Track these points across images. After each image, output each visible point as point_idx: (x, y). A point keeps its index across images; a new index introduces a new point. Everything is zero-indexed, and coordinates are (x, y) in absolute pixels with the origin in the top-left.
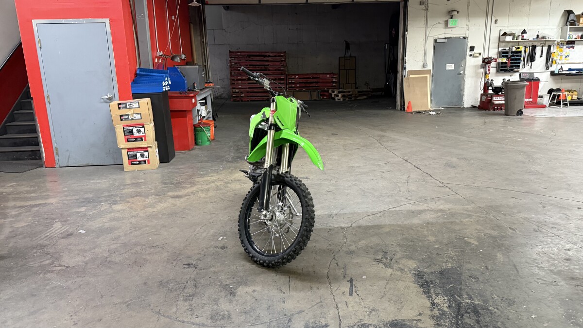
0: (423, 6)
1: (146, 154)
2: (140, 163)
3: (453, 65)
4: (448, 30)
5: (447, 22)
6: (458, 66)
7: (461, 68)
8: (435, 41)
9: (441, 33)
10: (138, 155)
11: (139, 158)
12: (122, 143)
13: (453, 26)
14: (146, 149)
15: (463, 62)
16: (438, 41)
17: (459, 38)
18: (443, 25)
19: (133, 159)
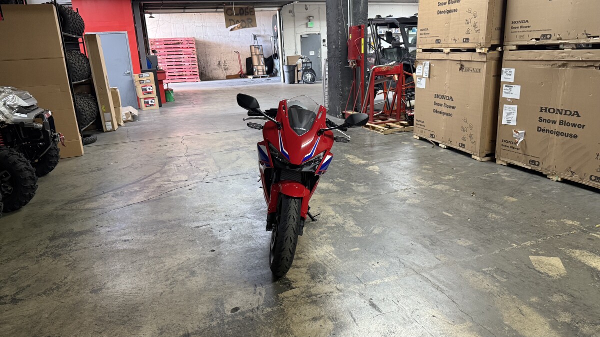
0: (291, 14)
1: (153, 101)
2: (151, 105)
3: (313, 52)
4: (308, 29)
5: (307, 24)
6: (316, 53)
7: (319, 54)
8: (301, 36)
9: (305, 31)
10: (150, 101)
11: (150, 103)
12: (141, 94)
13: (311, 26)
14: (153, 98)
15: (319, 50)
16: (303, 36)
17: (316, 34)
18: (305, 26)
19: (146, 103)
